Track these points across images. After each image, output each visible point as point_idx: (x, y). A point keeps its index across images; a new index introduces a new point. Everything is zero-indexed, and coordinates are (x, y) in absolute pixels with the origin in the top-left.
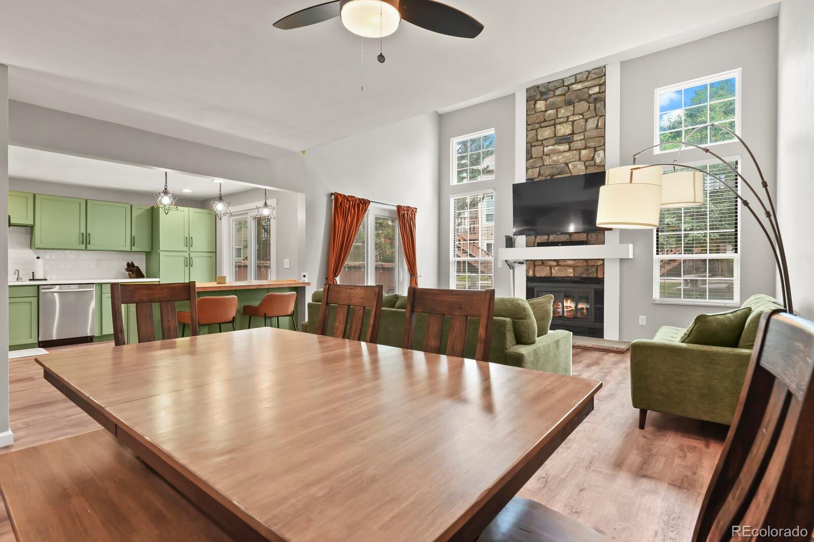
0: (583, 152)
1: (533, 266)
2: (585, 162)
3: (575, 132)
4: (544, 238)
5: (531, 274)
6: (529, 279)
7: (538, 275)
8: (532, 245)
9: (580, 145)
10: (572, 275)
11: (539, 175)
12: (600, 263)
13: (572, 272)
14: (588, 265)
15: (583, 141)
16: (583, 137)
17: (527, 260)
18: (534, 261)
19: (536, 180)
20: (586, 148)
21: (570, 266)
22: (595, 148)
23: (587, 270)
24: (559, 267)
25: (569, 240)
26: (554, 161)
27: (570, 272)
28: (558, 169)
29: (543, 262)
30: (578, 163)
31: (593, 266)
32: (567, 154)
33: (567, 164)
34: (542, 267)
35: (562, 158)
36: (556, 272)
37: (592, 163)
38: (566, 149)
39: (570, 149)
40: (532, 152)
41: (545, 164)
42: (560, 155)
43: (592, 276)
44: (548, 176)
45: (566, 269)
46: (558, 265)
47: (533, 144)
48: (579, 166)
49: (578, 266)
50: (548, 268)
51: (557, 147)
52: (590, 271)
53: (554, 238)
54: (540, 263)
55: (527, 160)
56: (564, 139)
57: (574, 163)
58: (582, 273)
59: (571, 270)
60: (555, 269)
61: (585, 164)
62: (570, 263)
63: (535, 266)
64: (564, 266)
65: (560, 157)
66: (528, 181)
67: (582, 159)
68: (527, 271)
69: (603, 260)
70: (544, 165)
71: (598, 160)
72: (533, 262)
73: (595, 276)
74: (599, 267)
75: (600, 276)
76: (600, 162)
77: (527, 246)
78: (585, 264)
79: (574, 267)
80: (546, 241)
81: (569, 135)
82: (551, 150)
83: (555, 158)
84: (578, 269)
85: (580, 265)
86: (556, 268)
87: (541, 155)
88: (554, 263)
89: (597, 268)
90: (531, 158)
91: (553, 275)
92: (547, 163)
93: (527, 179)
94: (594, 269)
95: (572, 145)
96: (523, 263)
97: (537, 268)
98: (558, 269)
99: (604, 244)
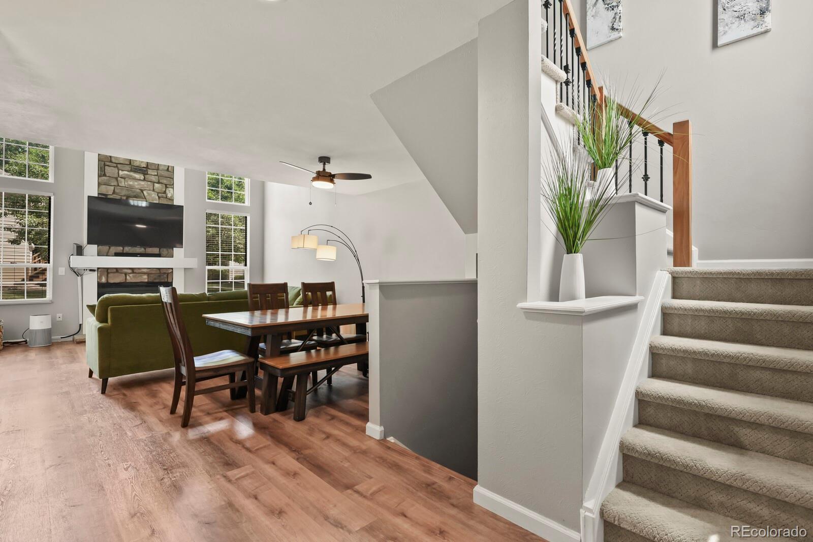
0: (157, 185)
1: (106, 273)
2: (158, 193)
3: (149, 167)
4: (119, 249)
5: (104, 280)
6: (100, 285)
7: (111, 281)
8: (105, 254)
9: (154, 179)
10: (146, 281)
11: (114, 192)
12: (171, 271)
13: (145, 279)
14: (160, 273)
15: (157, 177)
16: (156, 174)
17: (98, 268)
18: (108, 269)
19: (109, 197)
20: (159, 183)
21: (144, 273)
22: (166, 185)
23: (160, 276)
24: (134, 275)
25: (144, 253)
26: (130, 185)
27: (145, 278)
28: (133, 193)
29: (117, 270)
30: (153, 193)
31: (165, 273)
32: (143, 183)
33: (142, 191)
34: (116, 274)
35: (137, 185)
36: (130, 279)
37: (164, 195)
38: (141, 179)
39: (144, 180)
40: (106, 171)
41: (120, 185)
42: (136, 182)
43: (163, 281)
44: (124, 196)
45: (141, 276)
46: (133, 272)
47: (108, 163)
48: (153, 195)
49: (151, 274)
50: (124, 275)
51: (132, 174)
52: (162, 277)
53: (129, 250)
54: (115, 270)
55: (99, 176)
56: (140, 170)
57: (149, 192)
58: (155, 279)
59: (145, 277)
60: (130, 277)
61: (158, 195)
62: (145, 271)
63: (108, 273)
64: (139, 273)
65: (136, 183)
66: (100, 196)
67: (156, 190)
68: (99, 278)
69: (172, 269)
70: (118, 185)
71: (169, 195)
72: (106, 270)
73: (166, 280)
74: (169, 275)
75: (170, 280)
76: (171, 197)
77: (98, 255)
78: (158, 272)
79: (148, 274)
80: (121, 252)
81: (144, 167)
82: (127, 174)
83: (131, 183)
84: (152, 275)
85: (153, 272)
86: (131, 275)
87: (116, 175)
88: (130, 271)
89: (168, 275)
90: (105, 175)
91: (127, 281)
92: (123, 184)
93: (99, 194)
94: (165, 276)
95: (147, 176)
96: (94, 270)
97: (109, 275)
98: (133, 276)
99: (173, 257)
